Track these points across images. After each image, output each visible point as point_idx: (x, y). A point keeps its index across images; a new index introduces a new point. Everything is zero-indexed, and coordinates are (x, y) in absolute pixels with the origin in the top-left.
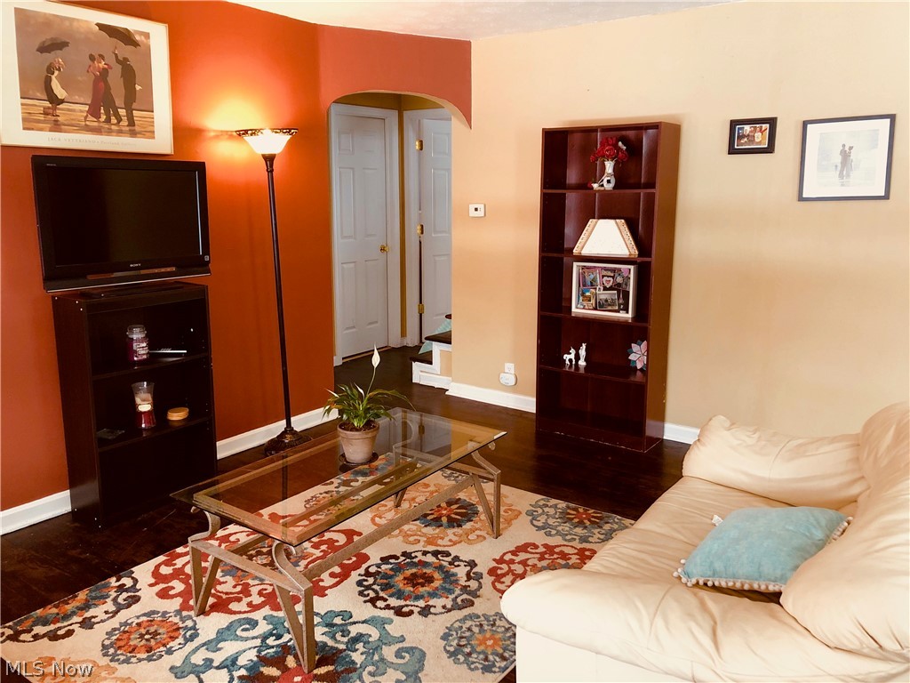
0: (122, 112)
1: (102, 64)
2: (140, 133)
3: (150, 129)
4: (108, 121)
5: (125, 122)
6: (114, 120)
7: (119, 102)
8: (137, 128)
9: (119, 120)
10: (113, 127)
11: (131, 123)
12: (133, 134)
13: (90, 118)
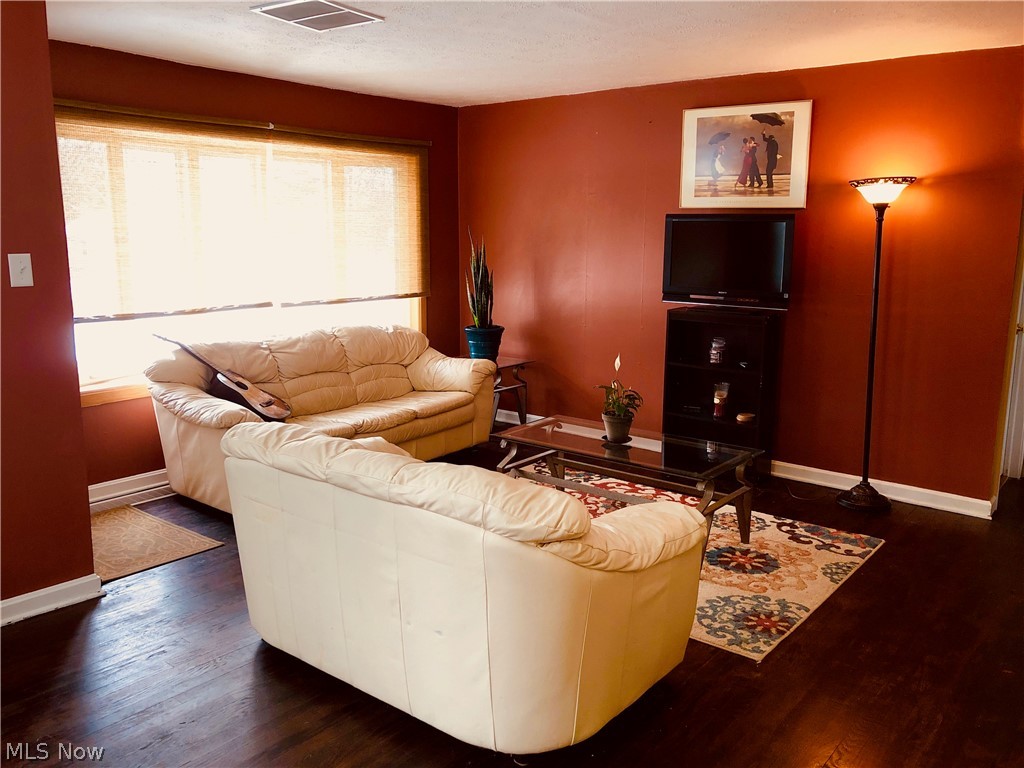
0: (764, 177)
1: (752, 144)
2: (777, 192)
3: (787, 188)
4: (752, 185)
5: (765, 185)
6: (756, 184)
7: (762, 170)
8: (774, 189)
9: (761, 183)
10: (756, 190)
11: (770, 184)
12: (771, 193)
13: (739, 184)
